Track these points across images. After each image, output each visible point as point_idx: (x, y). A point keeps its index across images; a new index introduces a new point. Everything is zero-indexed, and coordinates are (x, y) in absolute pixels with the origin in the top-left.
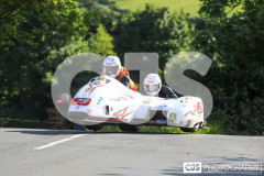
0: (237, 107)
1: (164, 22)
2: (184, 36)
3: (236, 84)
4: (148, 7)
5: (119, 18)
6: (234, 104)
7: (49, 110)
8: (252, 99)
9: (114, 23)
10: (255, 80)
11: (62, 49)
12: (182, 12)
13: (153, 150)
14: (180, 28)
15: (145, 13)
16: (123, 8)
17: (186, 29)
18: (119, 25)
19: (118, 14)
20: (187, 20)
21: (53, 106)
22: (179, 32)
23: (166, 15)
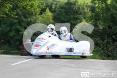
0: (106, 46)
1: (76, 7)
3: (106, 36)
4: (68, 0)
5: (56, 5)
6: (105, 45)
7: (21, 47)
8: (113, 43)
10: (115, 34)
17: (86, 10)
18: (55, 8)
20: (86, 6)
21: (23, 45)
22: (82, 11)
23: (76, 4)
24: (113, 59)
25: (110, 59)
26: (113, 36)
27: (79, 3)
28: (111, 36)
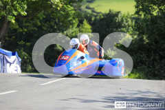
0: (153, 64)
1: (119, 19)
2: (129, 26)
4: (110, 11)
5: (96, 16)
6: (151, 63)
8: (161, 60)
9: (93, 19)
10: (163, 50)
11: (65, 32)
12: (128, 14)
13: (102, 87)
14: (127, 22)
15: (108, 14)
16: (98, 11)
17: (130, 22)
18: (95, 20)
19: (95, 14)
20: (131, 18)
22: (126, 24)
23: (119, 15)
24: (161, 79)
25: (157, 79)
26: (161, 53)
27: (123, 14)
28: (158, 53)
